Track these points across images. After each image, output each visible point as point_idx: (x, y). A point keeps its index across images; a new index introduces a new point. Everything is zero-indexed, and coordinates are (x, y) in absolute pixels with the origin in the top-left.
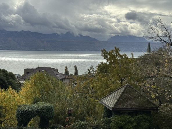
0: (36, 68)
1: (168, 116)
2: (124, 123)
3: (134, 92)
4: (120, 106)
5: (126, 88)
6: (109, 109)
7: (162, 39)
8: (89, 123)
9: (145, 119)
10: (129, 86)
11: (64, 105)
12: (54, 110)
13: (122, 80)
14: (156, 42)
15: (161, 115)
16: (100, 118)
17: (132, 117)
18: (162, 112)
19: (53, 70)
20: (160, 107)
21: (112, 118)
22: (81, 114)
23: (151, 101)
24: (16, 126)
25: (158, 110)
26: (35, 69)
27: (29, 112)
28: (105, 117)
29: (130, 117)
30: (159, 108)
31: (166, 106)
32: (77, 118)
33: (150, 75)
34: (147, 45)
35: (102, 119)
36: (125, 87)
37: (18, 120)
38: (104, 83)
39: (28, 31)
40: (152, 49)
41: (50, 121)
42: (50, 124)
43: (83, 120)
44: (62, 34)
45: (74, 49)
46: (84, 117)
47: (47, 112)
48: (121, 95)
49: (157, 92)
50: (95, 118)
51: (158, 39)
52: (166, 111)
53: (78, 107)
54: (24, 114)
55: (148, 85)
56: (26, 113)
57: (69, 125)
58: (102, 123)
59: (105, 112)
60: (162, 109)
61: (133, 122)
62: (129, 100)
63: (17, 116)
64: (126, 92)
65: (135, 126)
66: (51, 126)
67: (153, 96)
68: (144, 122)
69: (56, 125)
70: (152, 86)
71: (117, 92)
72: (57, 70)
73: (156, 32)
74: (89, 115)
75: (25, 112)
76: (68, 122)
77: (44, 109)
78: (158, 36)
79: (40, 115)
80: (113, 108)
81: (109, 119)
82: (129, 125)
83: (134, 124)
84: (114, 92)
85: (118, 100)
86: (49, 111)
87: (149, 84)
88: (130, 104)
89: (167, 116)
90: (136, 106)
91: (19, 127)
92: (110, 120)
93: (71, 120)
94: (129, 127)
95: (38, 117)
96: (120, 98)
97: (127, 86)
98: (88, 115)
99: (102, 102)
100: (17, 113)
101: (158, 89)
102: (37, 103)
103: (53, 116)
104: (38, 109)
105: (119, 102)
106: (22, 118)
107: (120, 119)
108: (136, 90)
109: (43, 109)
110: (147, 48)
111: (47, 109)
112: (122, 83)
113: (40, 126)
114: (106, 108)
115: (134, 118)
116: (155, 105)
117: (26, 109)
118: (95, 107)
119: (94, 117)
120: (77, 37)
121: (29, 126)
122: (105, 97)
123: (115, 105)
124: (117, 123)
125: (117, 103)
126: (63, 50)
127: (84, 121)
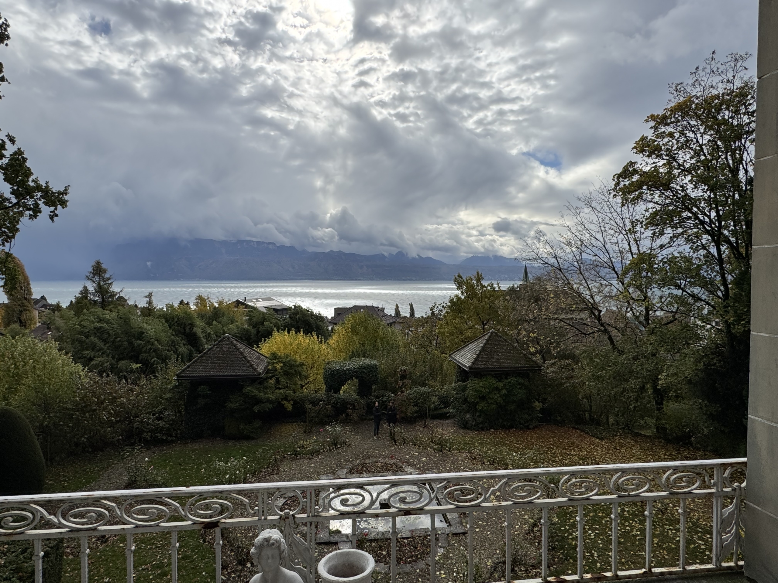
0: (352, 306)
1: (556, 380)
2: (487, 390)
3: (502, 342)
4: (481, 365)
5: (490, 337)
6: (464, 369)
7: (545, 261)
8: (434, 391)
9: (519, 384)
10: (495, 332)
11: (394, 362)
12: (380, 369)
13: (484, 325)
14: (536, 265)
15: (545, 378)
16: (450, 383)
17: (500, 381)
18: (547, 373)
19: (377, 310)
20: (544, 367)
21: (469, 384)
22: (421, 376)
23: (530, 357)
24: (324, 392)
25: (541, 370)
26: (350, 308)
27: (342, 372)
28: (458, 381)
29: (497, 382)
30: (542, 368)
31: (553, 364)
32: (415, 383)
33: (527, 317)
34: (523, 270)
35: (453, 385)
36: (489, 334)
37: (326, 384)
38: (456, 328)
39: (340, 251)
40: (530, 276)
41: (374, 387)
42: (373, 391)
43: (424, 385)
44: (390, 254)
45: (408, 278)
46: (425, 380)
47: (369, 372)
48: (483, 348)
49: (538, 343)
50: (443, 383)
51: (538, 261)
52: (553, 372)
53: (416, 365)
54: (335, 375)
55: (524, 333)
56: (338, 373)
57: (402, 392)
58: (454, 391)
59: (458, 373)
60: (548, 368)
61: (502, 389)
62: (496, 356)
63: (325, 378)
64: (490, 342)
65: (505, 395)
66: (376, 394)
67: (533, 350)
68: (519, 388)
69: (381, 392)
70: (531, 334)
71: (476, 343)
72: (383, 309)
73: (535, 251)
74: (433, 378)
75: (337, 371)
76: (401, 388)
77: (364, 368)
78: (539, 257)
79: (359, 377)
80: (470, 368)
81: (464, 384)
82: (495, 394)
83: (504, 392)
84: (472, 343)
85: (478, 356)
86: (371, 371)
87: (525, 330)
88: (498, 361)
89: (555, 378)
90: (507, 364)
91: (328, 394)
92: (466, 385)
93: (406, 385)
94: (496, 397)
95: (356, 380)
96: (481, 352)
97: (492, 333)
98: (431, 378)
99: (453, 359)
100: (324, 373)
101: (540, 339)
102: (354, 359)
103: (378, 379)
104: (355, 368)
105: (480, 359)
106: (331, 381)
107: (481, 384)
108: (505, 340)
109: (362, 367)
110: (522, 275)
111: (368, 368)
112: (484, 329)
113: (358, 393)
115: (504, 383)
116: (535, 362)
117: (337, 368)
118: (441, 365)
119: (441, 382)
120: (414, 259)
121: (341, 392)
122: (458, 350)
123: (473, 363)
124: (476, 391)
125: (476, 359)
126: (391, 280)
127: (425, 387)
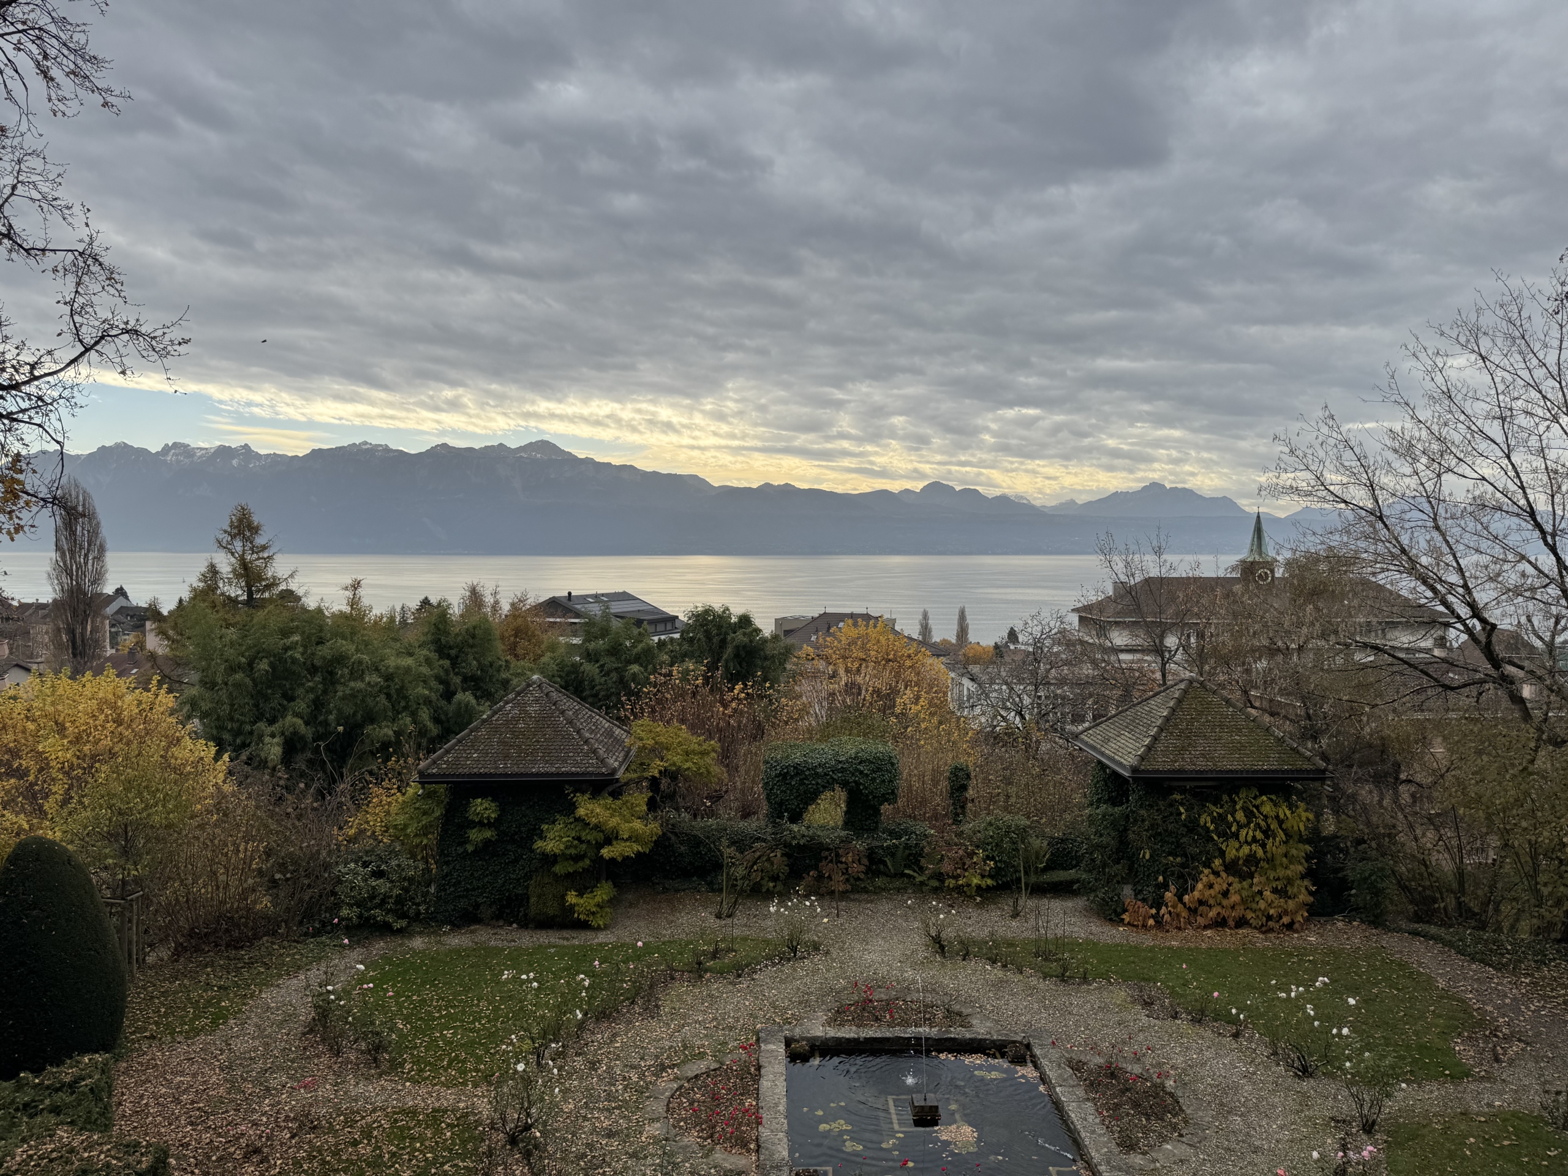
3: (1219, 706)
4: (1162, 763)
5: (1185, 691)
6: (1115, 773)
7: (1339, 493)
10: (1197, 681)
12: (899, 766)
23: (1294, 744)
24: (763, 819)
25: (1323, 779)
26: (813, 619)
27: (809, 769)
28: (1100, 801)
36: (1182, 686)
37: (768, 798)
41: (884, 808)
42: (883, 819)
47: (874, 772)
48: (1167, 719)
51: (1319, 494)
54: (792, 777)
56: (797, 774)
59: (1098, 782)
62: (1202, 740)
63: (767, 784)
64: (1185, 705)
71: (1147, 706)
72: (892, 622)
73: (1312, 468)
75: (795, 768)
77: (860, 763)
78: (1322, 484)
79: (848, 782)
80: (1135, 770)
84: (1135, 705)
85: (1156, 739)
86: (879, 769)
88: (1207, 754)
90: (1232, 762)
91: (775, 824)
95: (840, 792)
96: (1161, 729)
97: (1190, 682)
99: (1086, 744)
100: (765, 772)
103: (895, 789)
104: (840, 762)
105: (1159, 746)
106: (782, 791)
108: (1228, 701)
109: (858, 760)
111: (872, 762)
114: (1102, 766)
116: (1309, 759)
117: (796, 761)
122: (1098, 725)
123: (1142, 758)
125: (1150, 748)
